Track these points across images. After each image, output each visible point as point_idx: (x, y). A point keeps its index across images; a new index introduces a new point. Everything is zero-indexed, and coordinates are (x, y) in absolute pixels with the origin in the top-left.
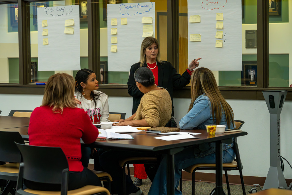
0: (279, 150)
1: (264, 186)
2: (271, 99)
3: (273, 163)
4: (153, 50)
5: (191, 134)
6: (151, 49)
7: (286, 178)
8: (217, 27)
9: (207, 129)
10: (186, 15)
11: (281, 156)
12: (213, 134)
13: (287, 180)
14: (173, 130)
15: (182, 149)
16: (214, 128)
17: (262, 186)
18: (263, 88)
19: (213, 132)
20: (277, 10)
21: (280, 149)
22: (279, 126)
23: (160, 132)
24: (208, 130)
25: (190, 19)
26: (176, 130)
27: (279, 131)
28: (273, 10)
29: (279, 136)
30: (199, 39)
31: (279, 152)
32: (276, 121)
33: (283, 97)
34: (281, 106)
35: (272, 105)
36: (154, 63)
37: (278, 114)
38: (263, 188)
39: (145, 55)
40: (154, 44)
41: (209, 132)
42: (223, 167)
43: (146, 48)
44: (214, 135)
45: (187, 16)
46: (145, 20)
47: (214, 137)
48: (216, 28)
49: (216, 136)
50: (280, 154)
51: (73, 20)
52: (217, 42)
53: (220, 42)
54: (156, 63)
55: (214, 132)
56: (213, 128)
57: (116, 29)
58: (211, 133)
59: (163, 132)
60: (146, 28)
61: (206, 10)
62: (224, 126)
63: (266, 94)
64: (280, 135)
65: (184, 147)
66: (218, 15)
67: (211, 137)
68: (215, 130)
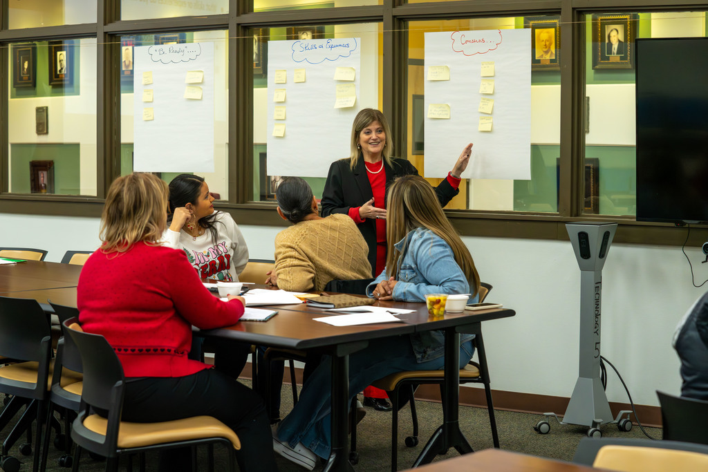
0: (596, 343)
1: (565, 416)
2: (583, 239)
3: (584, 372)
4: (374, 135)
5: (392, 313)
6: (369, 133)
7: (609, 401)
8: (482, 90)
9: (428, 302)
10: (420, 62)
11: (601, 357)
12: (440, 313)
13: (611, 404)
14: (362, 302)
15: (365, 345)
16: (442, 301)
17: (562, 416)
18: (571, 216)
19: (439, 309)
20: (629, 58)
21: (599, 343)
22: (597, 295)
23: (332, 306)
24: (430, 304)
25: (429, 73)
26: (367, 302)
27: (598, 305)
28: (622, 58)
29: (598, 315)
30: (447, 114)
31: (598, 349)
32: (593, 286)
33: (606, 235)
34: (602, 254)
35: (584, 251)
36: (377, 161)
37: (598, 271)
38: (564, 421)
39: (360, 147)
40: (375, 122)
41: (431, 309)
42: (460, 378)
43: (360, 131)
44: (443, 316)
45: (423, 65)
46: (340, 74)
47: (441, 319)
48: (480, 92)
49: (446, 318)
50: (599, 353)
51: (201, 71)
52: (481, 121)
53: (489, 121)
54: (381, 161)
55: (442, 309)
56: (438, 301)
57: (285, 92)
58: (435, 311)
59: (339, 306)
60: (343, 91)
61: (461, 56)
62: (465, 297)
63: (573, 229)
64: (600, 315)
65: (371, 341)
66: (485, 65)
67: (435, 320)
68: (444, 306)
